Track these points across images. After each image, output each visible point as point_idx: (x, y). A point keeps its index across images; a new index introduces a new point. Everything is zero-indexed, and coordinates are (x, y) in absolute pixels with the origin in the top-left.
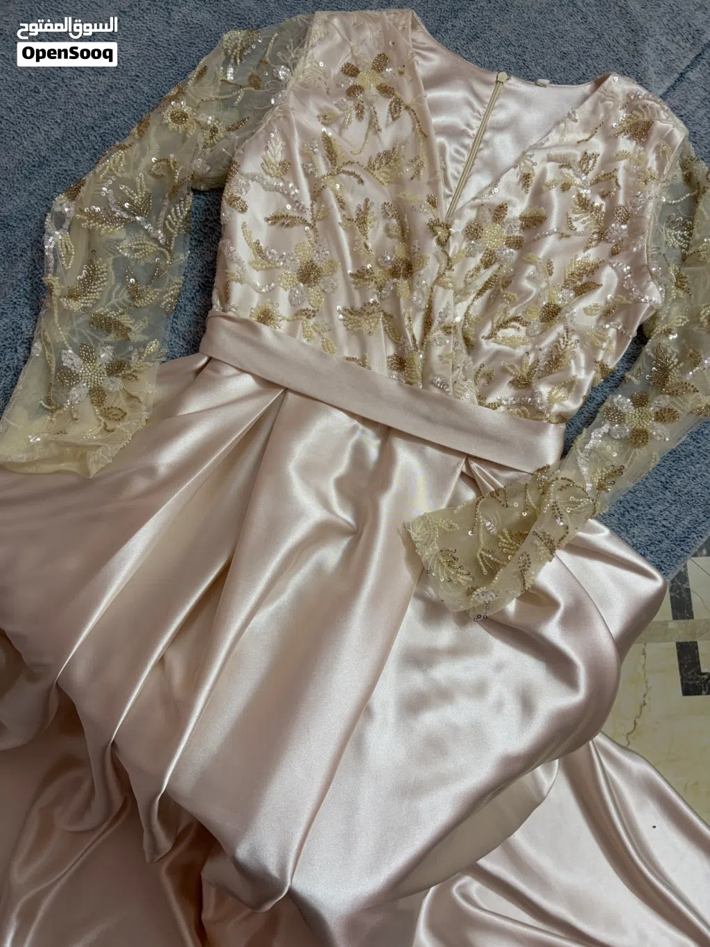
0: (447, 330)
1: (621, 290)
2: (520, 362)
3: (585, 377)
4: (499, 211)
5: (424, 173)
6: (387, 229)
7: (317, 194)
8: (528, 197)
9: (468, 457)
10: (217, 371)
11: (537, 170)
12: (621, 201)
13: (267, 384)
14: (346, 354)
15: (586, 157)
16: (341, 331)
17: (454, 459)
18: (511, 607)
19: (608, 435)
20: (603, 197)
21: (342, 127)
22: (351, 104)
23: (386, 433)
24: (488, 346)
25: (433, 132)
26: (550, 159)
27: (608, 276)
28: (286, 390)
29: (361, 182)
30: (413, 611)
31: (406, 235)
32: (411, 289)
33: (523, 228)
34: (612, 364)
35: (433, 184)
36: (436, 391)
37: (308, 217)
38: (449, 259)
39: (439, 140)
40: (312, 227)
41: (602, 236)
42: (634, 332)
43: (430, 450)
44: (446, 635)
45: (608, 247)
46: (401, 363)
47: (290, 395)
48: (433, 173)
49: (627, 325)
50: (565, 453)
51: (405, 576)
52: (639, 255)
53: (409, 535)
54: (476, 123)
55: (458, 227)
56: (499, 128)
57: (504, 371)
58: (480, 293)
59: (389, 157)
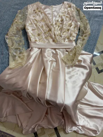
0: (57, 35)
1: (75, 24)
2: (67, 36)
3: (75, 35)
4: (58, 21)
5: (47, 19)
6: (46, 27)
7: (36, 25)
8: (60, 18)
9: (66, 48)
10: (33, 49)
11: (60, 15)
12: (71, 15)
13: (39, 48)
14: (47, 42)
15: (65, 12)
16: (45, 40)
17: (64, 49)
18: (77, 63)
19: (80, 41)
20: (69, 15)
21: (36, 17)
22: (36, 14)
23: (55, 49)
24: (63, 36)
25: (47, 15)
26: (61, 13)
27: (73, 23)
28: (42, 48)
29: (41, 22)
30: (66, 68)
31: (48, 27)
32: (52, 32)
33: (61, 22)
34: (77, 33)
35: (49, 20)
36: (59, 42)
37: (36, 28)
38: (55, 28)
39: (48, 15)
40: (37, 29)
41: (70, 20)
42: (78, 29)
43: (61, 49)
44: (71, 69)
45: (71, 21)
46: (54, 41)
47: (42, 49)
48: (48, 19)
49: (77, 28)
50: (76, 44)
51: (64, 64)
52: (76, 20)
53: (62, 59)
54: (51, 12)
55: (54, 24)
56: (54, 12)
57: (66, 38)
58: (59, 30)
59: (43, 19)
